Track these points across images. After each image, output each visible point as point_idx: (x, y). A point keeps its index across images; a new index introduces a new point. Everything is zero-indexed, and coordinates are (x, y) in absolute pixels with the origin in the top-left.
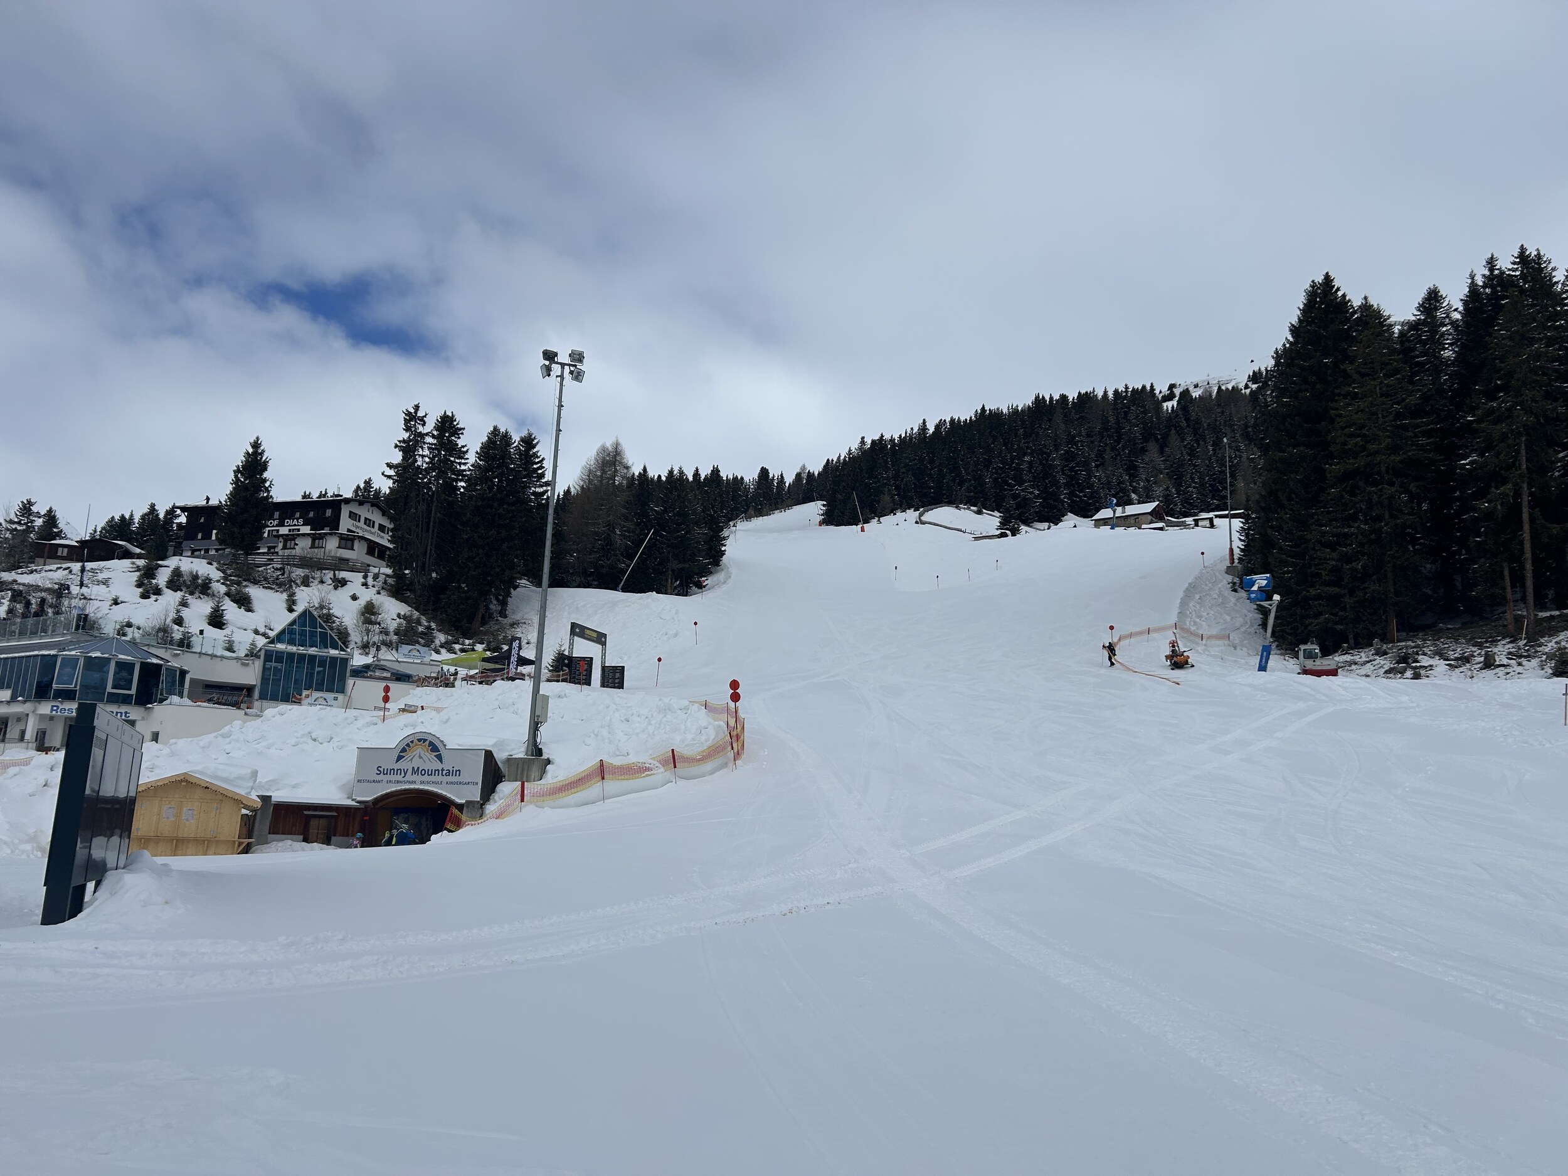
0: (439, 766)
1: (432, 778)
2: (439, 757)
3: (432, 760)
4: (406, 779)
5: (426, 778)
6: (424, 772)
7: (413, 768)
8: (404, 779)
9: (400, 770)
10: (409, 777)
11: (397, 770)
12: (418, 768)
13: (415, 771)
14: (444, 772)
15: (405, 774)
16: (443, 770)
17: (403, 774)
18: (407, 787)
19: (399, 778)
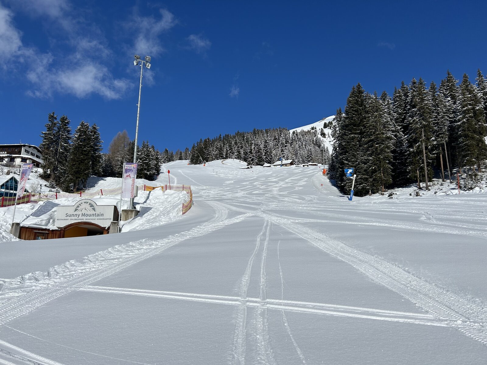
0: (94, 213)
1: (91, 218)
2: (94, 209)
3: (90, 210)
4: (79, 218)
5: (88, 217)
6: (87, 215)
7: (82, 214)
8: (78, 218)
9: (77, 214)
10: (80, 217)
11: (75, 215)
12: (85, 214)
13: (83, 215)
14: (96, 215)
15: (79, 216)
16: (95, 214)
17: (78, 216)
18: (80, 221)
19: (76, 218)
